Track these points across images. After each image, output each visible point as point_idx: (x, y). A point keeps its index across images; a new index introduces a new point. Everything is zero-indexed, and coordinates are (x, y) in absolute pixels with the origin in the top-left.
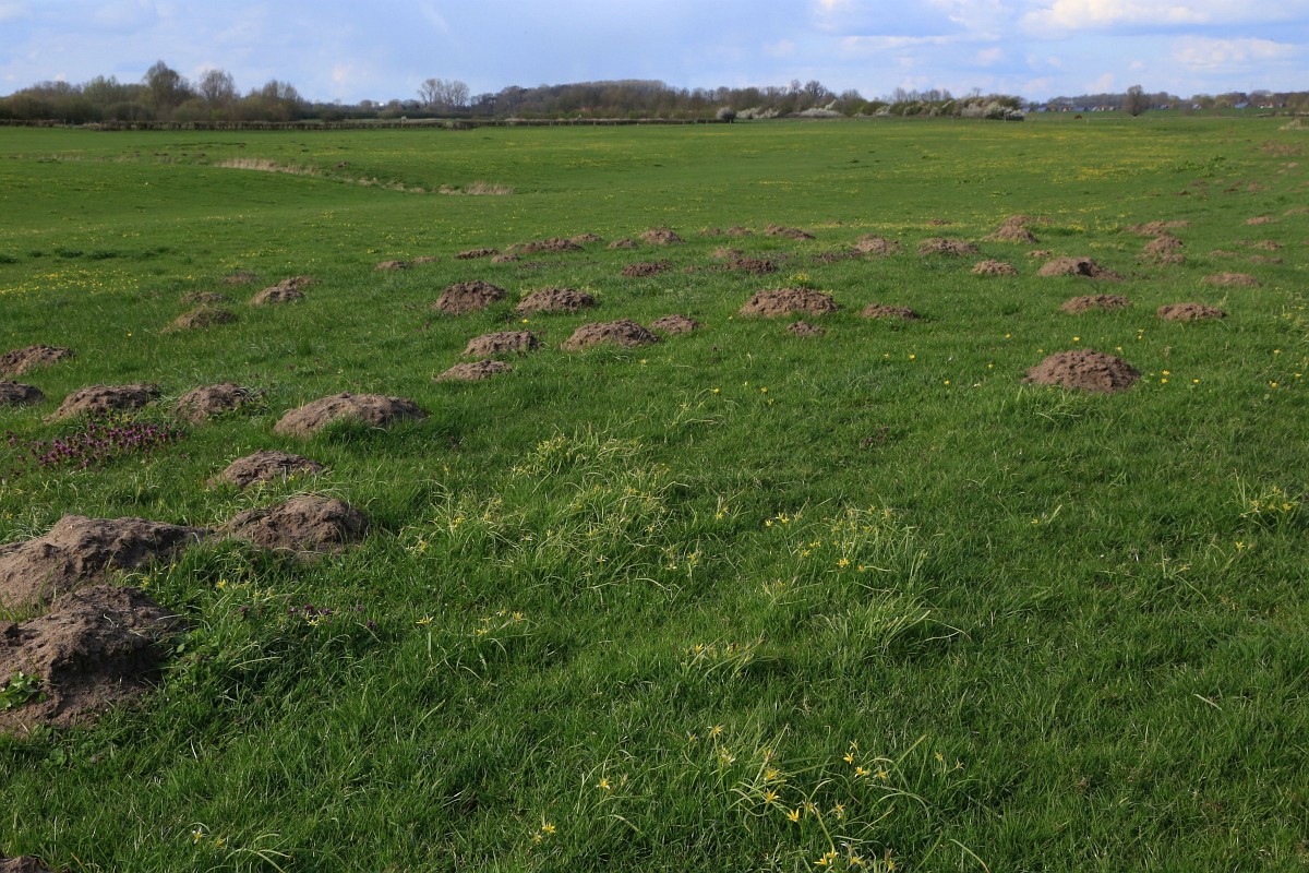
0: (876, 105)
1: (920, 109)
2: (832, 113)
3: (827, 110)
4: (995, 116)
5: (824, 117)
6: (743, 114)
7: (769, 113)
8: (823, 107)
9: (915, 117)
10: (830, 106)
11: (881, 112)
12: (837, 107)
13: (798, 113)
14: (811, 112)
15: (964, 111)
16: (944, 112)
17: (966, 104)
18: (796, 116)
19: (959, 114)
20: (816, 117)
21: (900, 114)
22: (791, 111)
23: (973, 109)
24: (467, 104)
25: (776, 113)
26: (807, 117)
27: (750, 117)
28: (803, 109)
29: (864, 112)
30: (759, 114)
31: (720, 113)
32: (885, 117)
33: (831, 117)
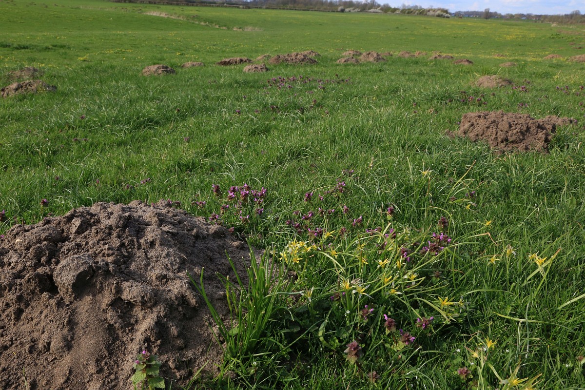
0: (395, 10)
1: (412, 12)
2: (380, 11)
3: (378, 10)
4: (439, 16)
5: (377, 12)
6: (347, 10)
7: (357, 10)
8: (377, 9)
9: (410, 14)
10: (379, 8)
11: (397, 12)
12: (382, 9)
13: (367, 10)
14: (372, 10)
15: (428, 13)
16: (421, 13)
17: (429, 11)
18: (366, 12)
19: (426, 14)
20: (374, 12)
21: (405, 13)
22: (364, 9)
23: (431, 13)
25: (359, 10)
26: (370, 12)
27: (350, 11)
28: (369, 9)
29: (391, 11)
30: (353, 10)
31: (340, 9)
32: (399, 14)
33: (379, 13)
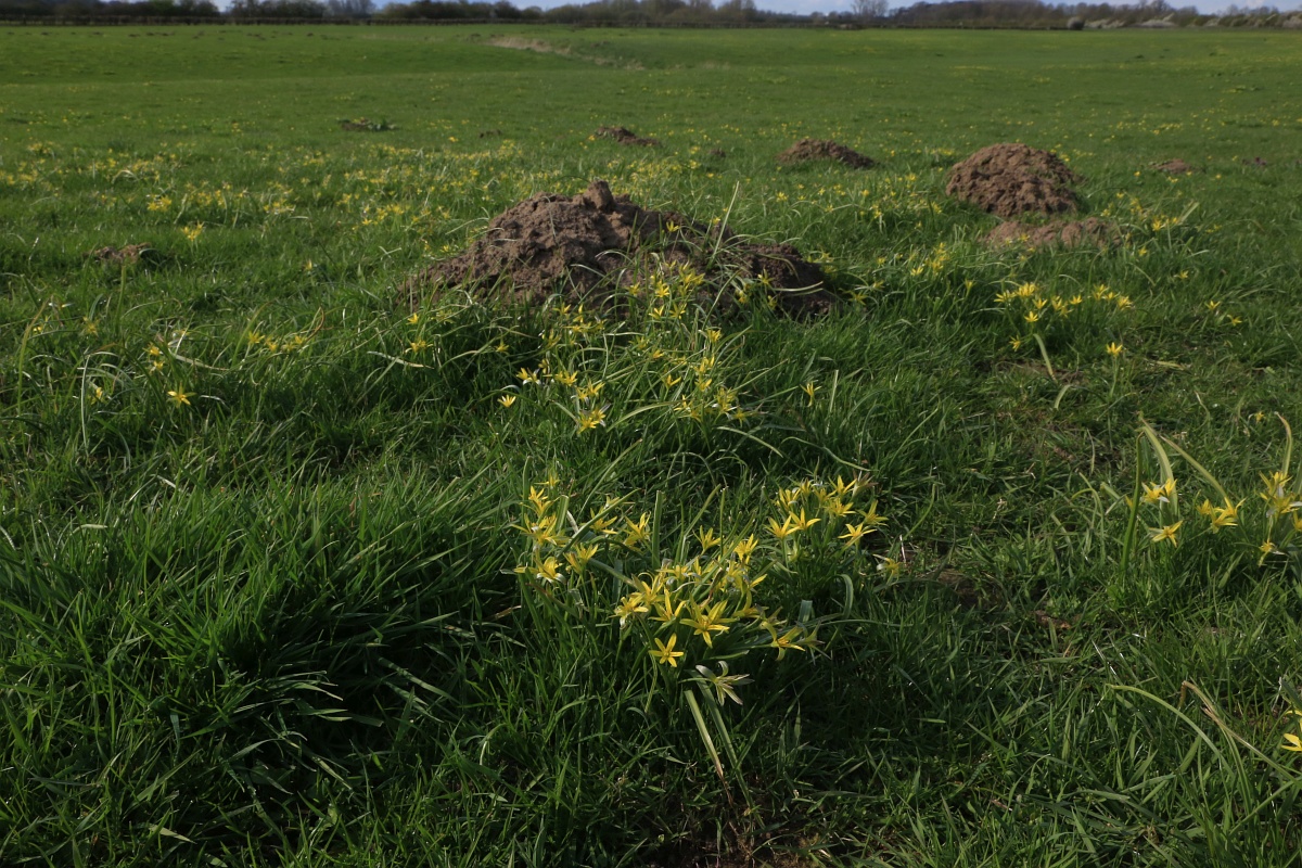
0: (1205, 19)
1: (1247, 21)
2: (1169, 24)
3: (1166, 21)
5: (1160, 27)
6: (1094, 24)
7: (1116, 23)
8: (1162, 19)
9: (1241, 28)
10: (1168, 18)
11: (1211, 24)
12: (1175, 19)
13: (1139, 24)
14: (1150, 23)
15: (1286, 22)
16: (1268, 24)
17: (1288, 17)
18: (1138, 27)
19: (1282, 25)
20: (1154, 27)
21: (1228, 25)
22: (1134, 21)
23: (1295, 21)
24: (886, 15)
25: (1123, 24)
26: (1147, 27)
27: (1100, 27)
28: (1146, 20)
29: (1197, 23)
30: (1107, 24)
31: (1070, 22)
32: (1213, 27)
33: (1166, 27)
